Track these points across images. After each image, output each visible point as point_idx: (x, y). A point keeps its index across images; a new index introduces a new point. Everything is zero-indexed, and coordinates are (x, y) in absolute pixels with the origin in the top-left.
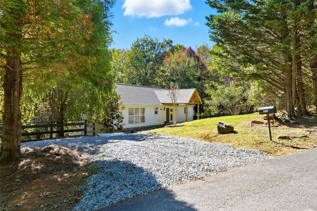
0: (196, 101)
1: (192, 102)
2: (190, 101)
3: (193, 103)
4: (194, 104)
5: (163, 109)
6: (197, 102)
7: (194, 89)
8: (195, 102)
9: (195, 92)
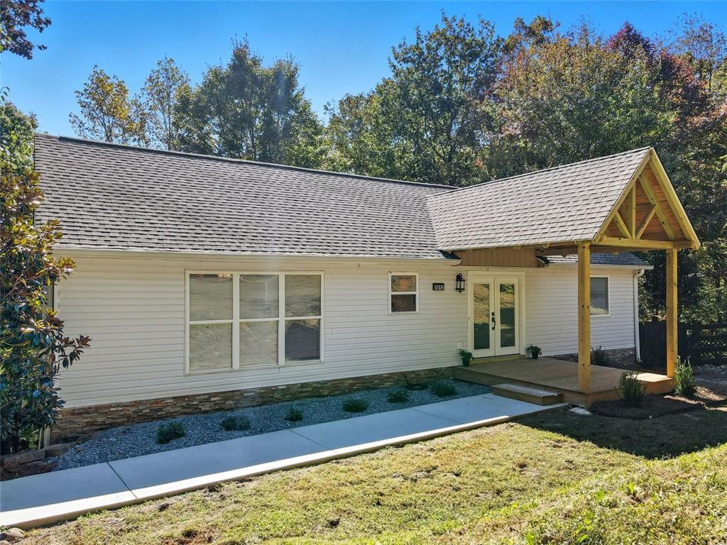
0: (655, 233)
1: (621, 236)
2: (612, 229)
3: (632, 241)
4: (640, 255)
5: (450, 284)
6: (666, 239)
7: (644, 152)
8: (644, 237)
9: (648, 168)
